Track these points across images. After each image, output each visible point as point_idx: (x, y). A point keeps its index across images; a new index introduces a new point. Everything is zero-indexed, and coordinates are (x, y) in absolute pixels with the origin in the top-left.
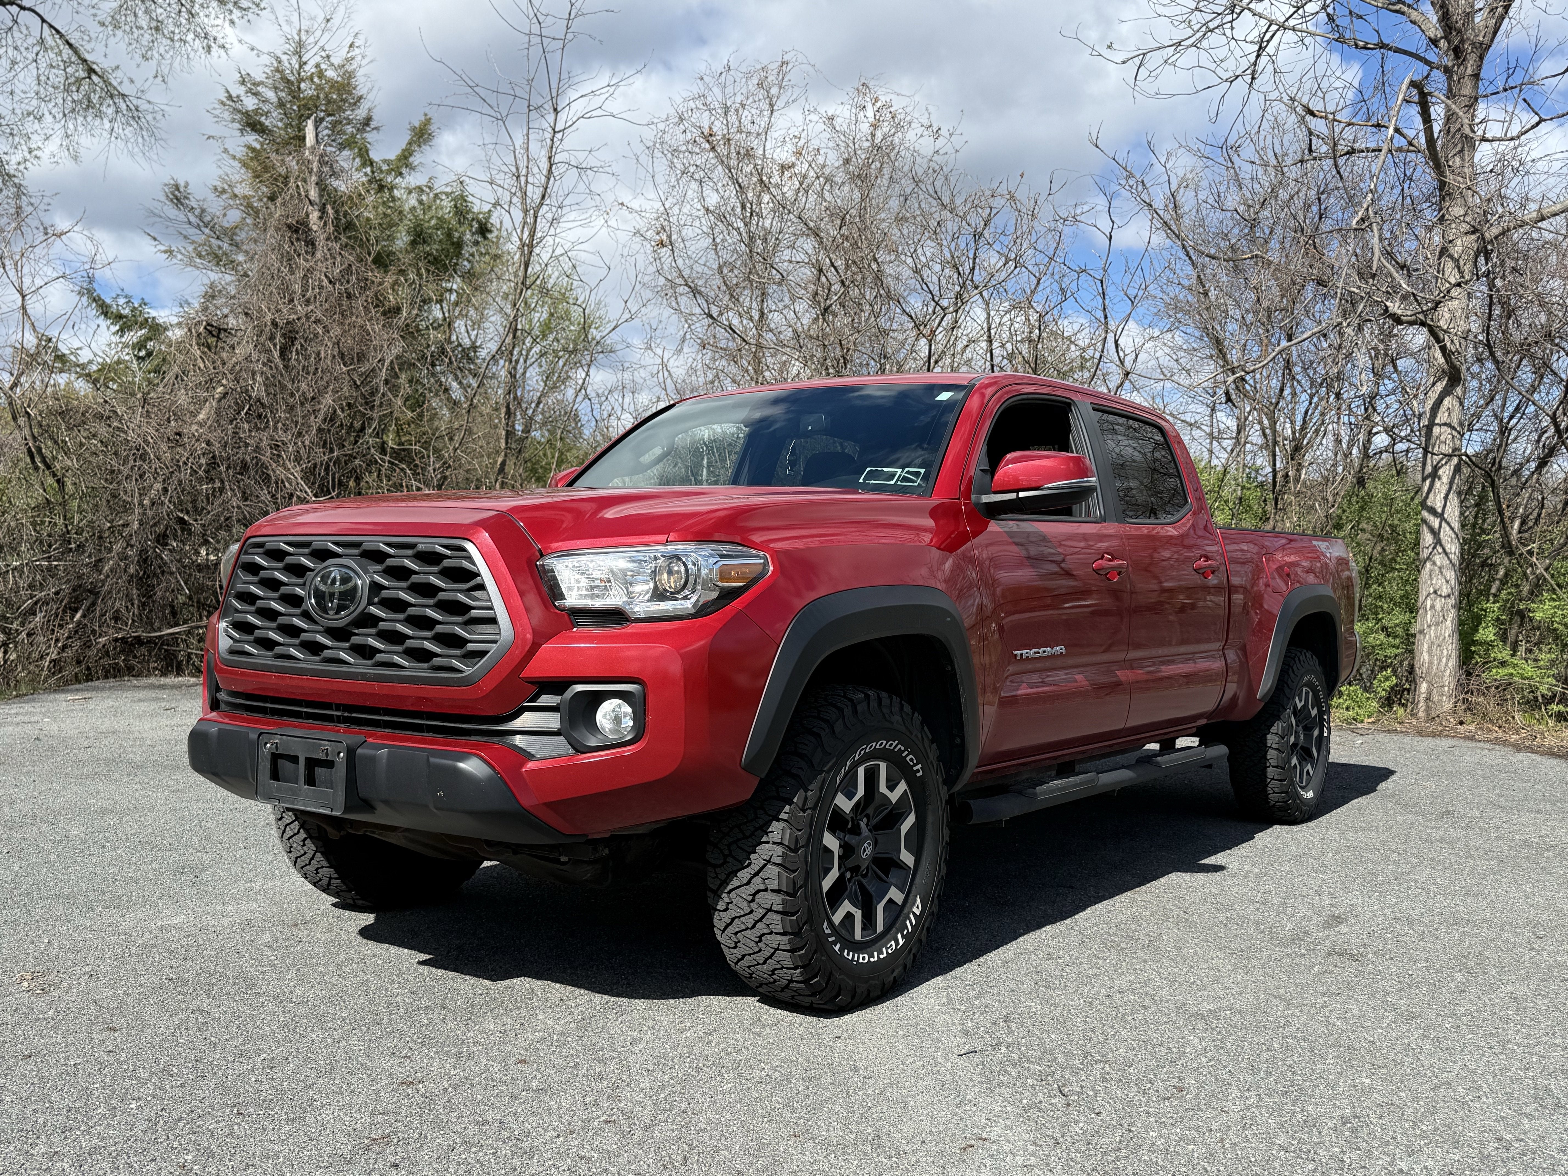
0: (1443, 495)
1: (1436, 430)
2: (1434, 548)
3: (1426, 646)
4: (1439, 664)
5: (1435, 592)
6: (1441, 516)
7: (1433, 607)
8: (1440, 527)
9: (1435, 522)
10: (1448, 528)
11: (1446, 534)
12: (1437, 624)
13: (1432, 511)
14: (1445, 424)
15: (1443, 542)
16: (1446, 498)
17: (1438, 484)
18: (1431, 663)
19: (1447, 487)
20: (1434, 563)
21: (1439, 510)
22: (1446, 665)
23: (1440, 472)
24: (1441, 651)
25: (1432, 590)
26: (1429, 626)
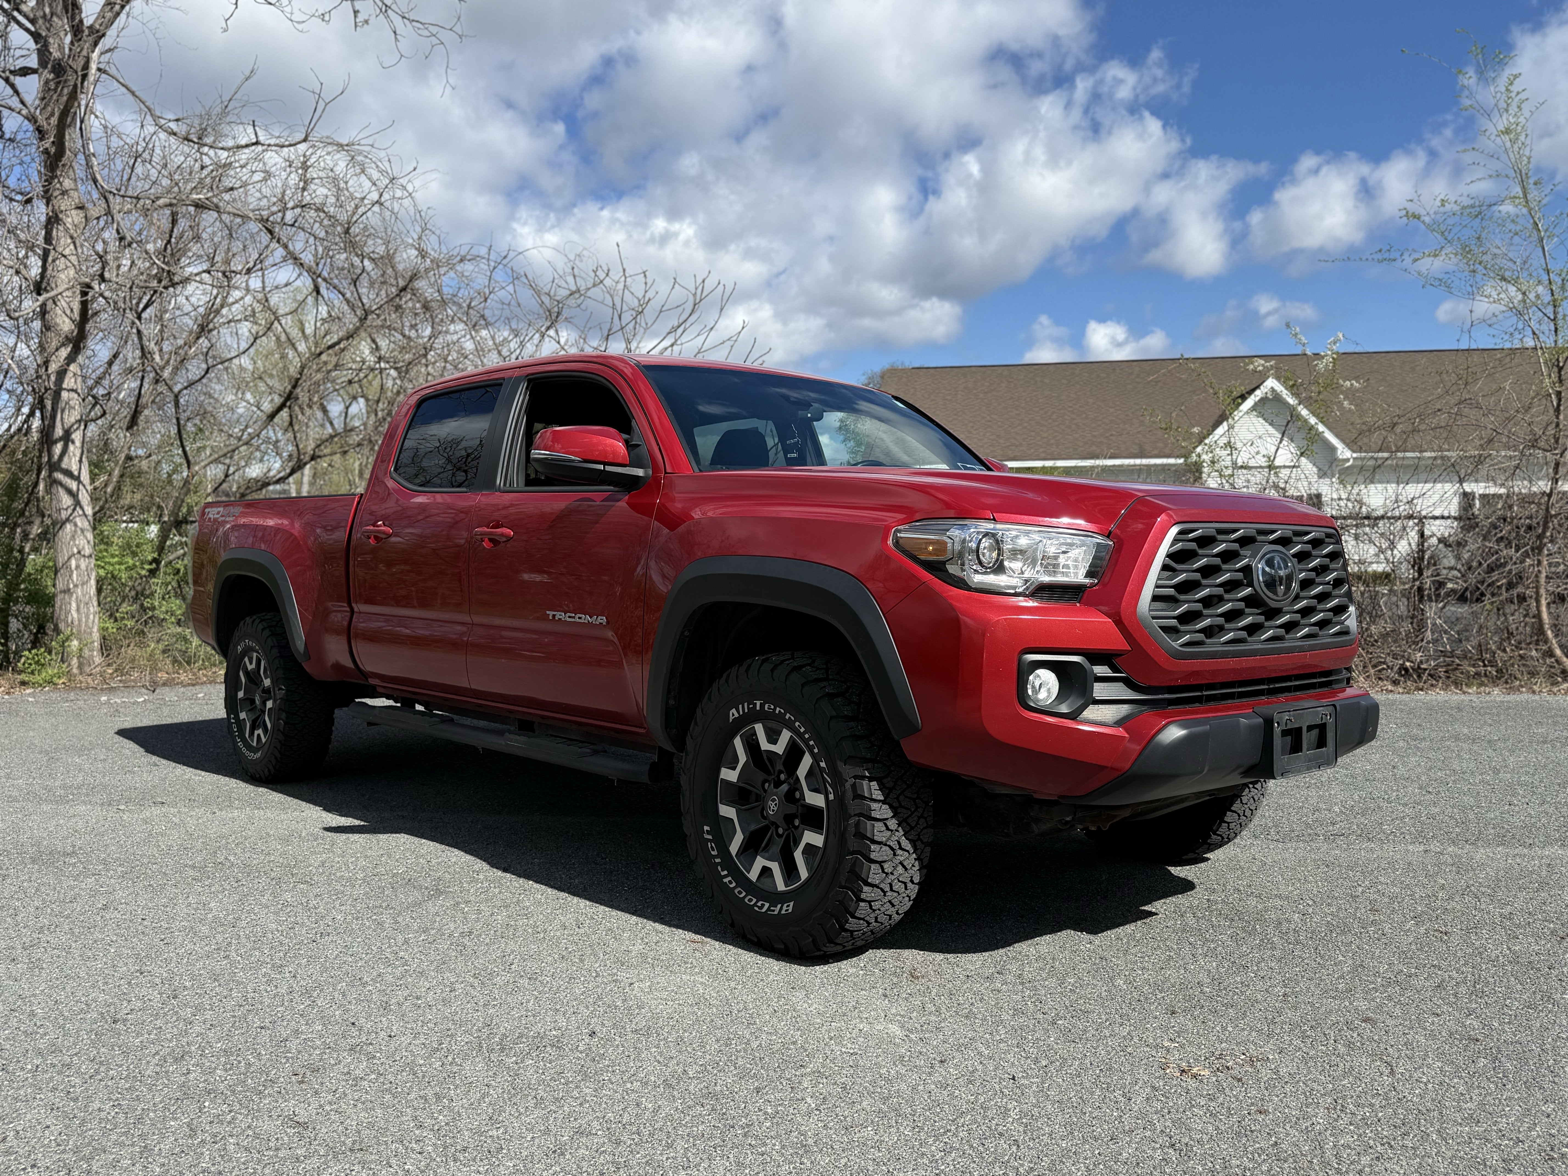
0: (77, 459)
1: (65, 395)
2: (74, 510)
3: (74, 605)
4: (87, 621)
5: (79, 552)
6: (77, 479)
7: (78, 567)
8: (78, 489)
9: (73, 485)
10: (84, 491)
11: (84, 498)
12: (83, 584)
13: (68, 473)
14: (72, 390)
15: (82, 503)
16: (80, 461)
17: (71, 447)
18: (80, 620)
19: (80, 451)
20: (76, 525)
21: (76, 473)
22: (94, 621)
23: (73, 436)
24: (88, 608)
25: (75, 550)
26: (76, 586)
